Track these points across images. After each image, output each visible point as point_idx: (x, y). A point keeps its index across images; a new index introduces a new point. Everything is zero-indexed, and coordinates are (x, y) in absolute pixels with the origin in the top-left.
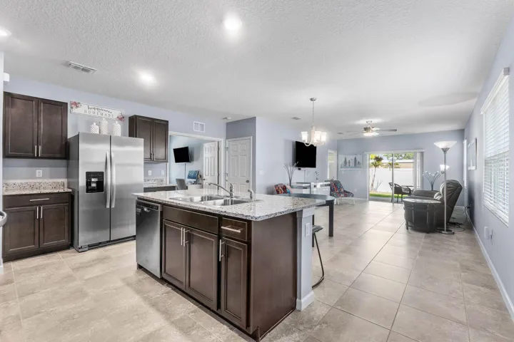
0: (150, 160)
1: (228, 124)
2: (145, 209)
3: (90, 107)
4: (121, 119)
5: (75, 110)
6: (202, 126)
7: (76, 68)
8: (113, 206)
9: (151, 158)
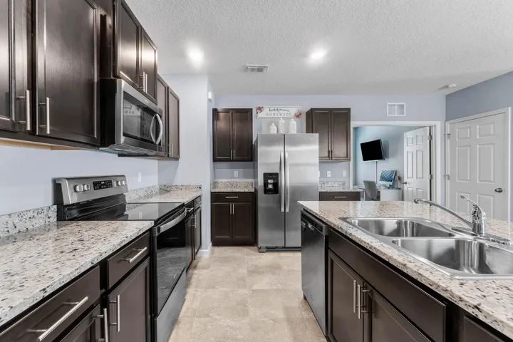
0: (328, 158)
1: (449, 97)
2: (310, 226)
3: (271, 109)
4: (298, 116)
5: (260, 115)
6: (402, 107)
7: (253, 70)
8: (287, 210)
9: (329, 156)
